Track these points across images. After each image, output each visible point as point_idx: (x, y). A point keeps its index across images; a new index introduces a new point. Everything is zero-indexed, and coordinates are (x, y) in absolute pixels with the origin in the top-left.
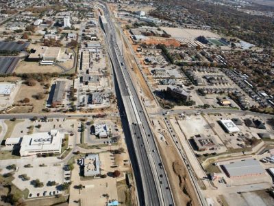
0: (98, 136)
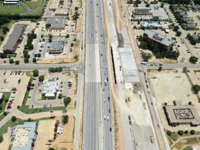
0: (44, 96)
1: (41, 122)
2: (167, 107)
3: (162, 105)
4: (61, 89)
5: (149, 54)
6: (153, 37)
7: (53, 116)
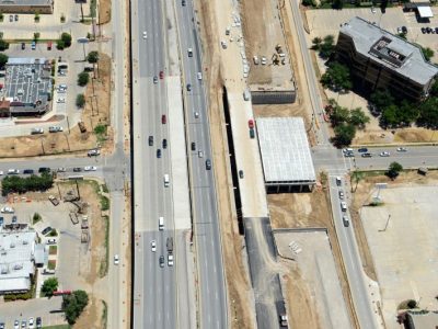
2: (415, 319)
3: (401, 307)
4: (52, 257)
5: (358, 111)
6: (372, 50)
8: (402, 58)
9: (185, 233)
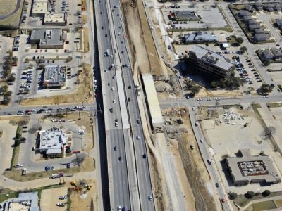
0: (44, 154)
1: (44, 192)
2: (228, 160)
4: (70, 142)
6: (203, 57)
7: (62, 182)
8: (217, 60)
9: (127, 130)
